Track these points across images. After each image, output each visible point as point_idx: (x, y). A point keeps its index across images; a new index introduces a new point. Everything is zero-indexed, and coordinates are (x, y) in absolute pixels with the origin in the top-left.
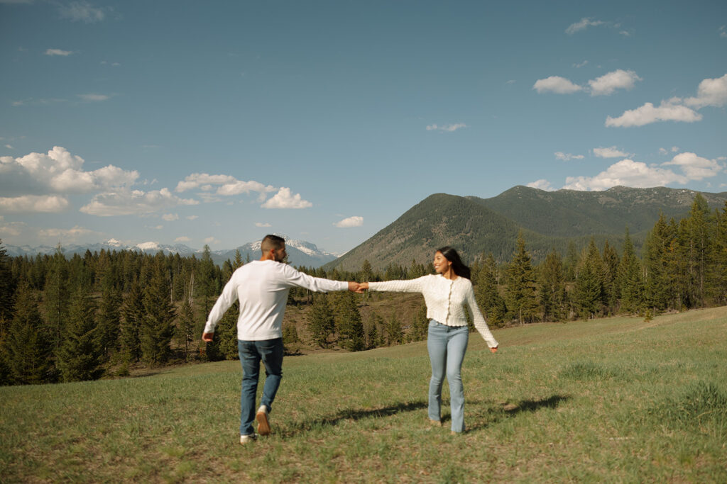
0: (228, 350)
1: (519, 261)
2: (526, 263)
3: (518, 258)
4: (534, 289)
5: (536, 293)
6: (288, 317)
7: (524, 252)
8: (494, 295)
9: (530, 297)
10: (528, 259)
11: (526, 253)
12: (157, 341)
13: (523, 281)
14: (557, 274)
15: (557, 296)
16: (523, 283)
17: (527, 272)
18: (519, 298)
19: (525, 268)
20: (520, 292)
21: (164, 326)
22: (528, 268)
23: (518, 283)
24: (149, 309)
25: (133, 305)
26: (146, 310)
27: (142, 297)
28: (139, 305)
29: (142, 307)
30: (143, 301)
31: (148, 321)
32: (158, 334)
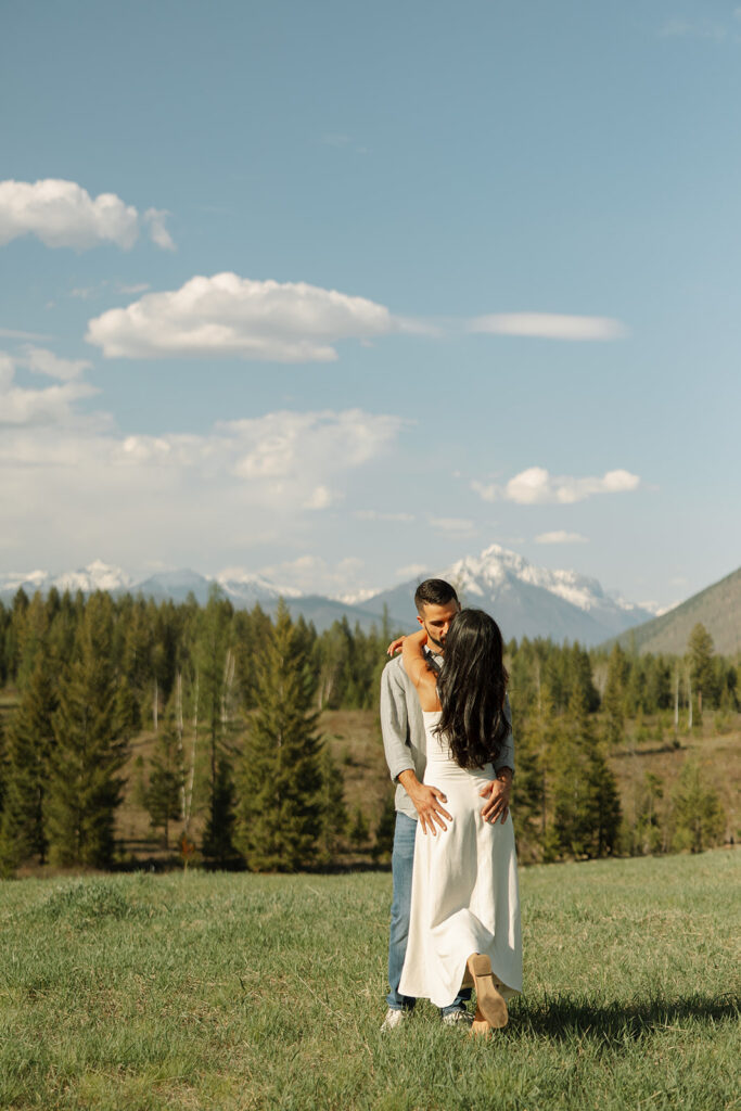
0: (251, 847)
12: (83, 814)
21: (99, 776)
24: (62, 735)
25: (30, 725)
26: (58, 738)
27: (53, 706)
28: (44, 726)
29: (49, 733)
30: (53, 716)
31: (62, 767)
32: (83, 796)
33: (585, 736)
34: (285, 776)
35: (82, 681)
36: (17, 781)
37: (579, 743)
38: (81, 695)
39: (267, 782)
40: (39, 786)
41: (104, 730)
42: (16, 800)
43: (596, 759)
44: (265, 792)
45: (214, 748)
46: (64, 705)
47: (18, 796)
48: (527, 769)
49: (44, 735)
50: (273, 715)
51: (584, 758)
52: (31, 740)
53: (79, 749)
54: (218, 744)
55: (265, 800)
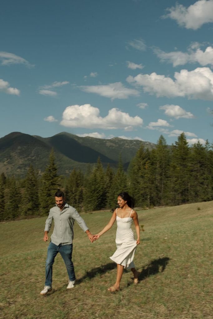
1: (50, 170)
2: (54, 172)
3: (49, 168)
7: (53, 164)
8: (32, 194)
10: (56, 169)
11: (55, 165)
13: (53, 184)
14: (76, 181)
15: (75, 196)
16: (51, 186)
18: (48, 196)
19: (53, 175)
20: (49, 192)
22: (55, 176)
23: (48, 186)
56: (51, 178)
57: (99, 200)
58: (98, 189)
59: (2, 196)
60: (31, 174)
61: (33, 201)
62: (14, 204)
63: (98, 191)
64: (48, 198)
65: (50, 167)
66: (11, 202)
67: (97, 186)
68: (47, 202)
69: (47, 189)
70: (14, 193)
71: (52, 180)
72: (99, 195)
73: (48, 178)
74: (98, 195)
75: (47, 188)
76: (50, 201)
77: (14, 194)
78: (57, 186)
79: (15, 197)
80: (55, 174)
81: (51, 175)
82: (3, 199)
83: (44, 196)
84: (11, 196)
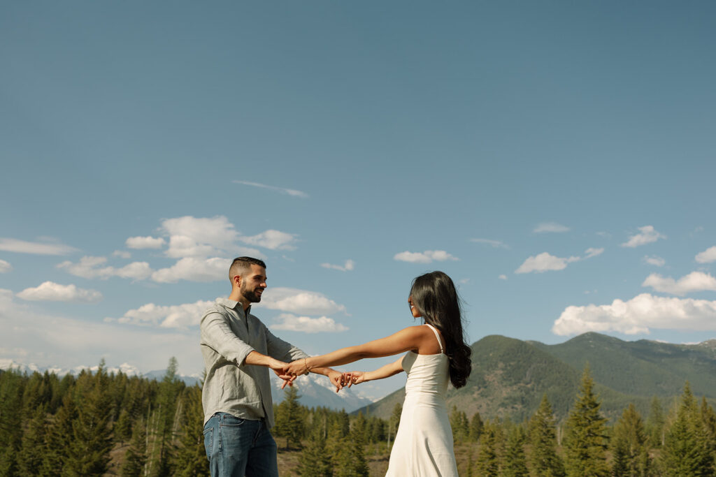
1: (584, 406)
2: (593, 410)
3: (583, 403)
4: (605, 447)
5: (607, 453)
6: (289, 465)
7: (591, 395)
8: (548, 452)
9: (599, 458)
10: (596, 405)
11: (594, 397)
13: (591, 434)
14: (637, 432)
15: (636, 463)
16: (589, 438)
17: (597, 423)
18: (582, 459)
19: (592, 417)
20: (585, 451)
21: (96, 456)
22: (596, 418)
24: (78, 432)
25: (60, 426)
26: (75, 433)
27: (76, 416)
28: (68, 427)
29: (71, 431)
30: (74, 421)
31: (76, 450)
32: (85, 467)
33: (357, 447)
34: (199, 461)
35: (92, 402)
36: (49, 457)
37: (354, 451)
38: (92, 411)
39: (190, 463)
40: (61, 460)
41: (102, 430)
42: (48, 468)
43: (361, 459)
44: (188, 469)
45: (163, 444)
46: (80, 416)
47: (48, 466)
48: (326, 463)
49: (67, 432)
50: (196, 427)
51: (355, 458)
52: (60, 434)
53: (86, 440)
54: (166, 443)
55: (188, 473)
56: (587, 422)
57: (697, 472)
58: (691, 450)
59: (491, 454)
60: (544, 414)
61: (552, 467)
62: (515, 471)
63: (691, 453)
64: (584, 462)
65: (583, 401)
66: (510, 467)
67: (689, 442)
68: (583, 469)
69: (580, 444)
70: (514, 450)
71: (589, 427)
72: (696, 461)
73: (583, 422)
74: (693, 461)
75: (581, 441)
76: (587, 469)
77: (514, 452)
78: (601, 438)
79: (516, 456)
80: (594, 415)
81: (587, 417)
82: (495, 460)
83: (575, 458)
84: (508, 456)
